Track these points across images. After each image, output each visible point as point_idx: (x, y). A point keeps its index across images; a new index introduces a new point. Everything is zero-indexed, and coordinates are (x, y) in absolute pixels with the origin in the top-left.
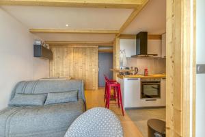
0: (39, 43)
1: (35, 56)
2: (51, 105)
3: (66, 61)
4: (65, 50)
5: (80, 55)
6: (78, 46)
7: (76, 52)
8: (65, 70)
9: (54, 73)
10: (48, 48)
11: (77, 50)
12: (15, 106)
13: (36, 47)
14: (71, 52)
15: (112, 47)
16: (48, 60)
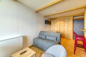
0: (46, 20)
1: (45, 24)
2: (47, 40)
3: (56, 25)
4: (56, 20)
5: (62, 22)
6: (61, 18)
7: (60, 21)
8: (55, 28)
9: (52, 29)
10: (50, 21)
11: (61, 20)
12: (39, 37)
13: (46, 21)
14: (58, 21)
15: (84, 15)
16: (50, 25)
